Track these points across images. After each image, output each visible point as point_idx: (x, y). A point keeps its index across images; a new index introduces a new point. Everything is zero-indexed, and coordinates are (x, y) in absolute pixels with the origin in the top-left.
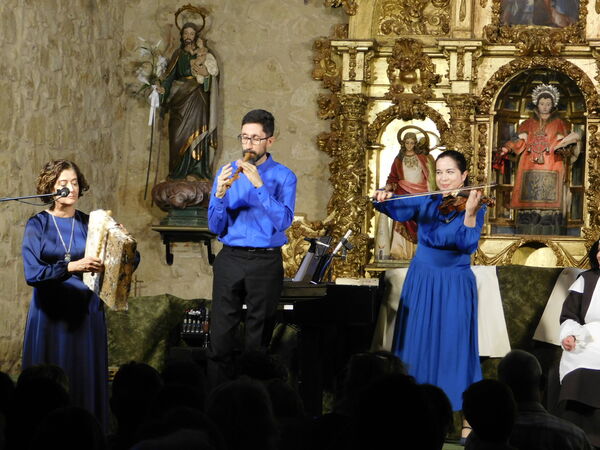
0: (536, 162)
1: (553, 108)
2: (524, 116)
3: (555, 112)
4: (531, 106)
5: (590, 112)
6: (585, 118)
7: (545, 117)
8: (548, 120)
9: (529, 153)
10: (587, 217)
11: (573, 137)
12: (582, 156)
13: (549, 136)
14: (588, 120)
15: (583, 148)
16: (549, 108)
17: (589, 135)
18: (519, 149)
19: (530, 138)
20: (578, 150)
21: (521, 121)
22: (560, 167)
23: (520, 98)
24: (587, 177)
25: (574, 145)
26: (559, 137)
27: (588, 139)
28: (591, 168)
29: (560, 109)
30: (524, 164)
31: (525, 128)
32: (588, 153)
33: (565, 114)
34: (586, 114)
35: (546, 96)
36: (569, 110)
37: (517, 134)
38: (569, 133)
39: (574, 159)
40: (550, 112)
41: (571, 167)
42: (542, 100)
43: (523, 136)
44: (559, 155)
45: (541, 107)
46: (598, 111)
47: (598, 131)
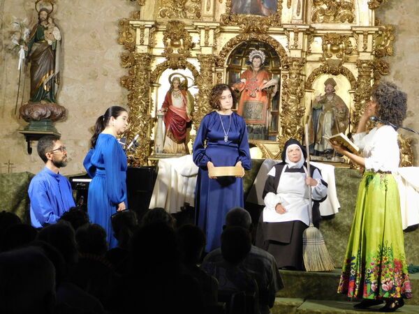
0: (251, 96)
1: (262, 64)
2: (245, 68)
3: (262, 67)
4: (249, 63)
5: (283, 67)
6: (280, 70)
7: (257, 69)
8: (258, 71)
9: (247, 90)
10: (280, 130)
11: (273, 81)
12: (278, 93)
13: (259, 81)
14: (282, 72)
15: (279, 88)
16: (259, 64)
17: (282, 81)
18: (241, 88)
19: (247, 83)
20: (275, 90)
21: (242, 72)
22: (265, 99)
23: (242, 58)
24: (281, 106)
25: (273, 86)
26: (265, 81)
27: (281, 83)
28: (283, 100)
29: (265, 65)
30: (244, 97)
31: (245, 75)
32: (281, 91)
33: (268, 68)
34: (280, 68)
35: (258, 57)
36: (271, 65)
37: (240, 79)
38: (271, 79)
39: (273, 95)
40: (260, 66)
42: (255, 59)
43: (243, 80)
44: (264, 92)
45: (254, 64)
46: (288, 66)
47: (288, 78)
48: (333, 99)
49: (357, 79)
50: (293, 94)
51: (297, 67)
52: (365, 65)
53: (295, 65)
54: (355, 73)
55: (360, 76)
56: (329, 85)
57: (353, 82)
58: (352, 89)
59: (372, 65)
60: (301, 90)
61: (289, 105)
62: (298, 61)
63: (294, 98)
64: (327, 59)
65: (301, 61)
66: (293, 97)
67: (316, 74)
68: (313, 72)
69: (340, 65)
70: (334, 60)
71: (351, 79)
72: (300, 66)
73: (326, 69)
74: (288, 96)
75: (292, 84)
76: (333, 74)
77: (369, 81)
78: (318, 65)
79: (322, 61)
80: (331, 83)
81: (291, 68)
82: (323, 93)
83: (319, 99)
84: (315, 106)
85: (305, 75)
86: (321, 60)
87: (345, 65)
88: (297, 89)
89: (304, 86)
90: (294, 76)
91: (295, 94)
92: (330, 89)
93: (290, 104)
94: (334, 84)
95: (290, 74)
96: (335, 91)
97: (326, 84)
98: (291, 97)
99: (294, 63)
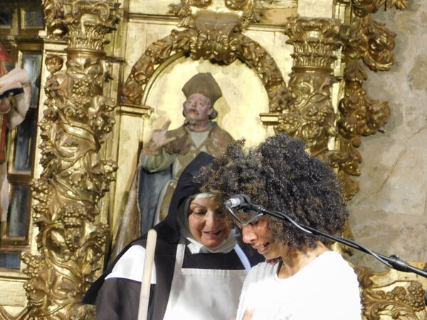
5: (51, 30)
6: (41, 42)
10: (35, 231)
11: (17, 77)
12: (32, 114)
14: (47, 46)
15: (35, 100)
17: (46, 74)
20: (24, 103)
24: (39, 155)
25: (18, 91)
27: (44, 83)
28: (46, 139)
32: (42, 109)
33: (8, 31)
34: (43, 34)
36: (15, 24)
38: (11, 67)
39: (17, 120)
41: (13, 133)
46: (65, 30)
47: (64, 67)
48: (208, 143)
49: (287, 79)
50: (75, 117)
51: (92, 34)
52: (313, 34)
53: (88, 26)
54: (284, 60)
55: (297, 70)
56: (198, 97)
57: (277, 89)
58: (273, 111)
59: (337, 36)
60: (103, 108)
61: (62, 155)
62: (96, 13)
63: (80, 132)
64: (194, 10)
65: (105, 12)
66: (76, 130)
67: (159, 58)
68: (148, 52)
69: (237, 30)
70: (219, 16)
71: (271, 80)
72: (104, 29)
73: (189, 42)
74: (60, 125)
75: (74, 86)
76: (213, 62)
77: (327, 88)
78: (166, 30)
79: (180, 17)
80: (204, 90)
81: (73, 33)
82: (177, 122)
83: (161, 140)
84: (149, 159)
85: (122, 62)
86: (176, 13)
87: (252, 34)
88: (89, 105)
89: (114, 95)
90: (82, 61)
91: (84, 120)
92: (200, 108)
93: (67, 150)
94: (214, 94)
95: (71, 53)
96: (215, 114)
97: (188, 90)
98: (71, 130)
99: (85, 18)
